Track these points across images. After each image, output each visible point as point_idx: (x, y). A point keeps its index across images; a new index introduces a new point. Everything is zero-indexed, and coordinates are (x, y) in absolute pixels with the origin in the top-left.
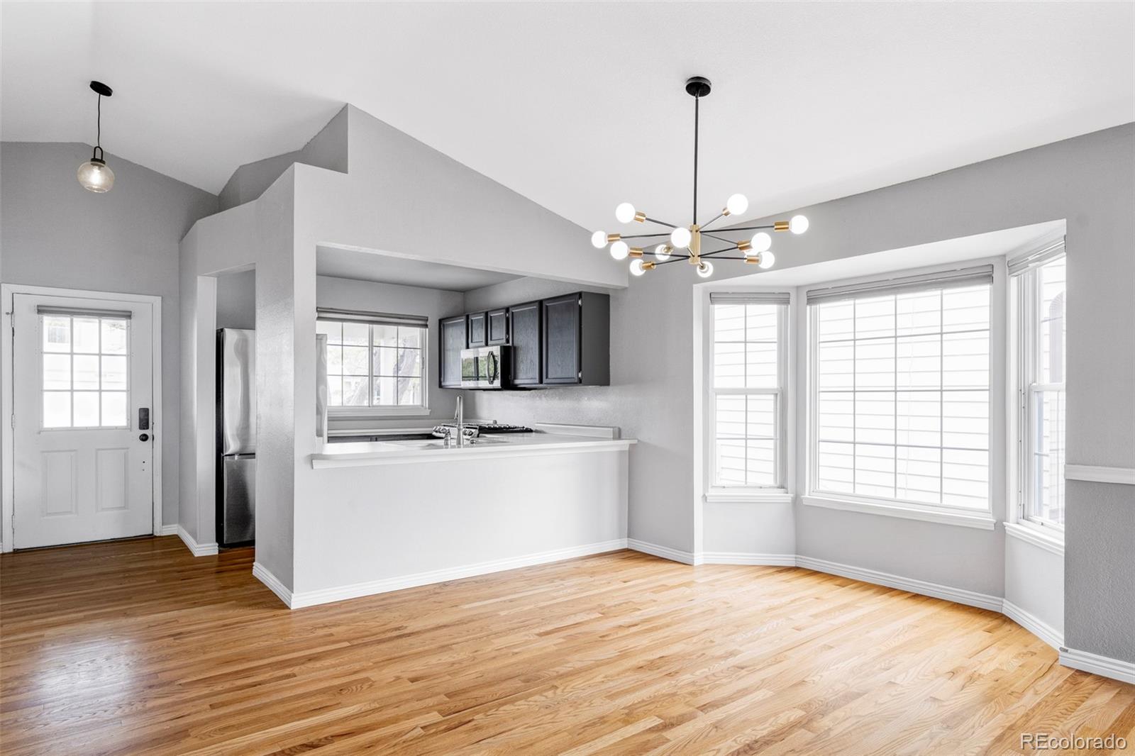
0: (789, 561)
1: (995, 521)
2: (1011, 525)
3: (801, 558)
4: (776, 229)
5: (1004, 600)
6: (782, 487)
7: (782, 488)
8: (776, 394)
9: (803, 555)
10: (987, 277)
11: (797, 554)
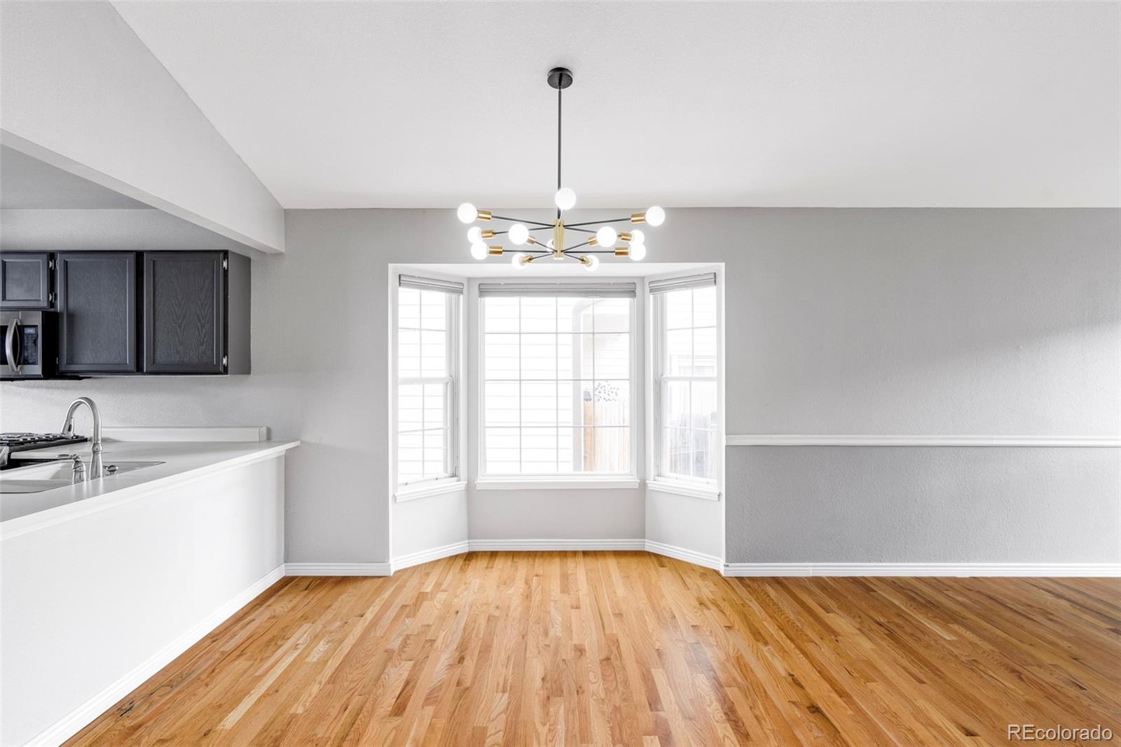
0: (462, 547)
1: (639, 481)
2: (651, 484)
3: (474, 542)
4: (623, 239)
5: (646, 540)
6: (454, 475)
7: (453, 477)
8: (447, 383)
9: (476, 539)
10: (632, 293)
11: (469, 539)
